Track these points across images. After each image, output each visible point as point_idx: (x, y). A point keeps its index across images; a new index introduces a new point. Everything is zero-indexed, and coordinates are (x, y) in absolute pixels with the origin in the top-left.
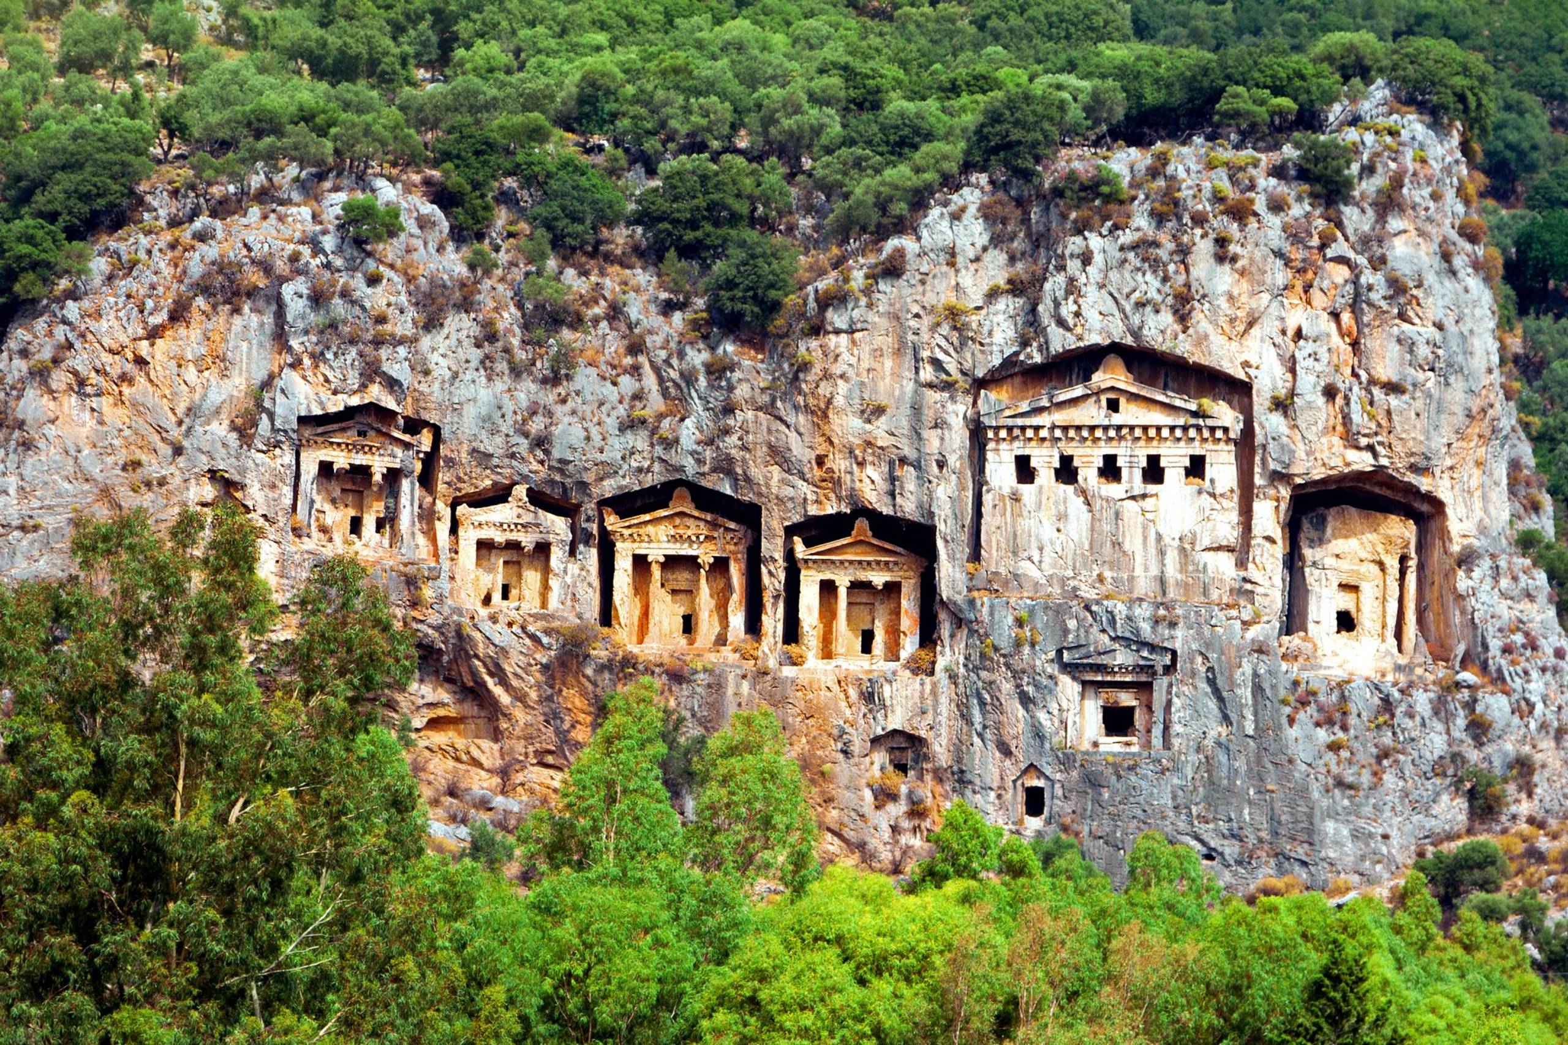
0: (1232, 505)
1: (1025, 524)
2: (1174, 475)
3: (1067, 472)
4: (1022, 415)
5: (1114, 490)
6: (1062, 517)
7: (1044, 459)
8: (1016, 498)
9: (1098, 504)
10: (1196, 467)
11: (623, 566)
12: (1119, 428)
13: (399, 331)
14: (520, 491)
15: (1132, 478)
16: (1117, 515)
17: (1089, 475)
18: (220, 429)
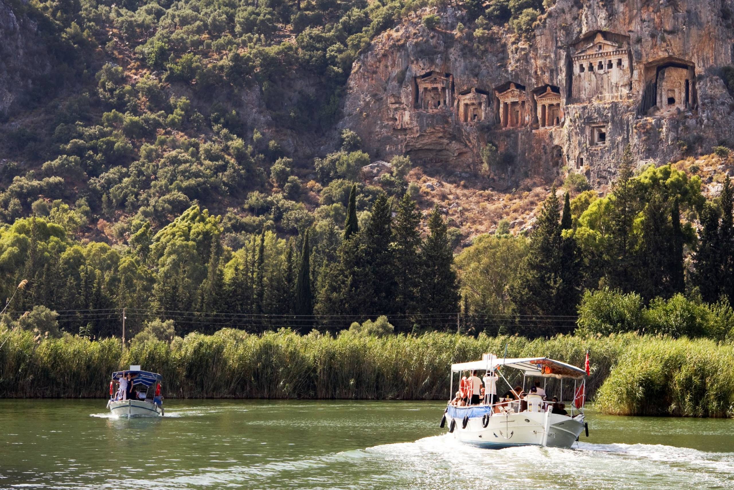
0: (629, 72)
1: (582, 83)
2: (615, 65)
3: (591, 68)
4: (580, 53)
5: (601, 72)
6: (590, 81)
7: (586, 65)
8: (580, 76)
9: (598, 76)
10: (620, 63)
11: (502, 106)
12: (601, 54)
13: (440, 50)
14: (473, 90)
15: (605, 67)
16: (602, 79)
17: (596, 67)
18: (395, 83)
